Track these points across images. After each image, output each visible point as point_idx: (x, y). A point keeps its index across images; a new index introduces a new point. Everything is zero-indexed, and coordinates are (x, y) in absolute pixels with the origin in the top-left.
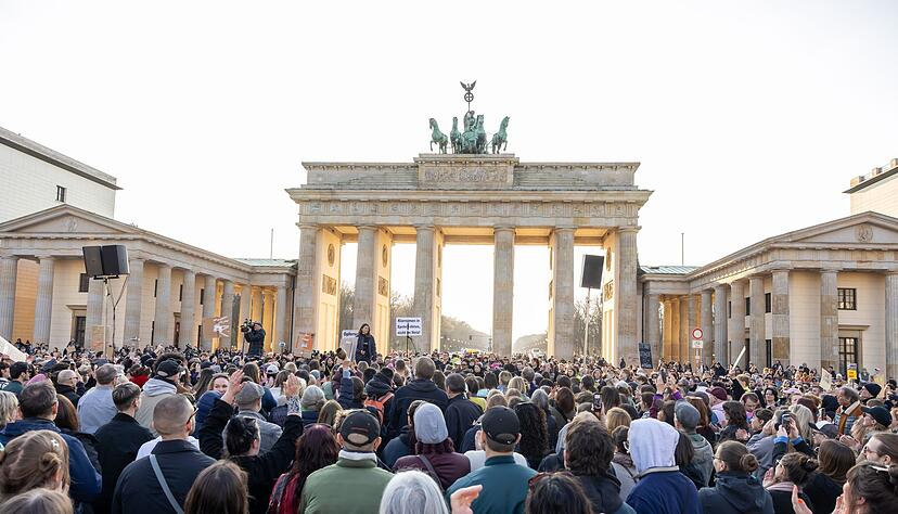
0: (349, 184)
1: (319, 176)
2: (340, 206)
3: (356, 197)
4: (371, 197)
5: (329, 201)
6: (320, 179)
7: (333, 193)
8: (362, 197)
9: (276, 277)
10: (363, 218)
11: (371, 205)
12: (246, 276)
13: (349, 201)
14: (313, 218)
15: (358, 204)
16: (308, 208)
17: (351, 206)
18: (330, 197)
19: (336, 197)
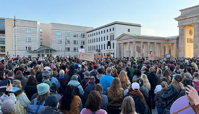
0: (190, 13)
1: (184, 12)
2: (188, 19)
3: (192, 16)
4: (196, 15)
5: (185, 19)
6: (184, 13)
7: (185, 17)
8: (193, 16)
9: (174, 41)
10: (195, 22)
11: (197, 17)
12: (167, 41)
13: (190, 18)
14: (181, 24)
15: (193, 18)
16: (180, 22)
17: (191, 19)
18: (185, 18)
19: (186, 18)
